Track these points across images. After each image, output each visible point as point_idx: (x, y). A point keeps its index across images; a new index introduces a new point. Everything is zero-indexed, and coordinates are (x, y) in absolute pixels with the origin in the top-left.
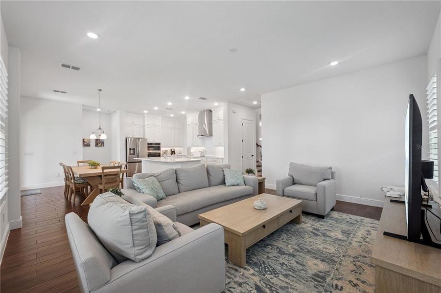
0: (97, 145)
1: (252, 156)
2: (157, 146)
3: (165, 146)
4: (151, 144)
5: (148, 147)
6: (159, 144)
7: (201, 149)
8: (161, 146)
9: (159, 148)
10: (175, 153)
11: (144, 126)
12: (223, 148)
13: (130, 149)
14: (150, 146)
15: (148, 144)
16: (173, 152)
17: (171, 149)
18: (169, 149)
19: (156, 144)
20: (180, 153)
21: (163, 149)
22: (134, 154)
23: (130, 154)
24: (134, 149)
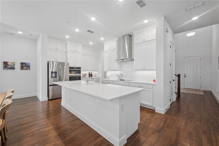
0: (22, 68)
1: (174, 80)
2: (78, 70)
3: (85, 70)
4: (73, 68)
5: (70, 71)
6: (80, 68)
7: (118, 73)
8: (81, 70)
9: (79, 72)
10: (92, 76)
11: (66, 52)
12: (156, 71)
13: (52, 72)
14: (71, 69)
15: (70, 68)
16: (90, 75)
17: (89, 73)
18: (87, 73)
19: (77, 68)
20: (95, 76)
21: (82, 73)
22: (56, 78)
23: (52, 77)
24: (56, 72)
